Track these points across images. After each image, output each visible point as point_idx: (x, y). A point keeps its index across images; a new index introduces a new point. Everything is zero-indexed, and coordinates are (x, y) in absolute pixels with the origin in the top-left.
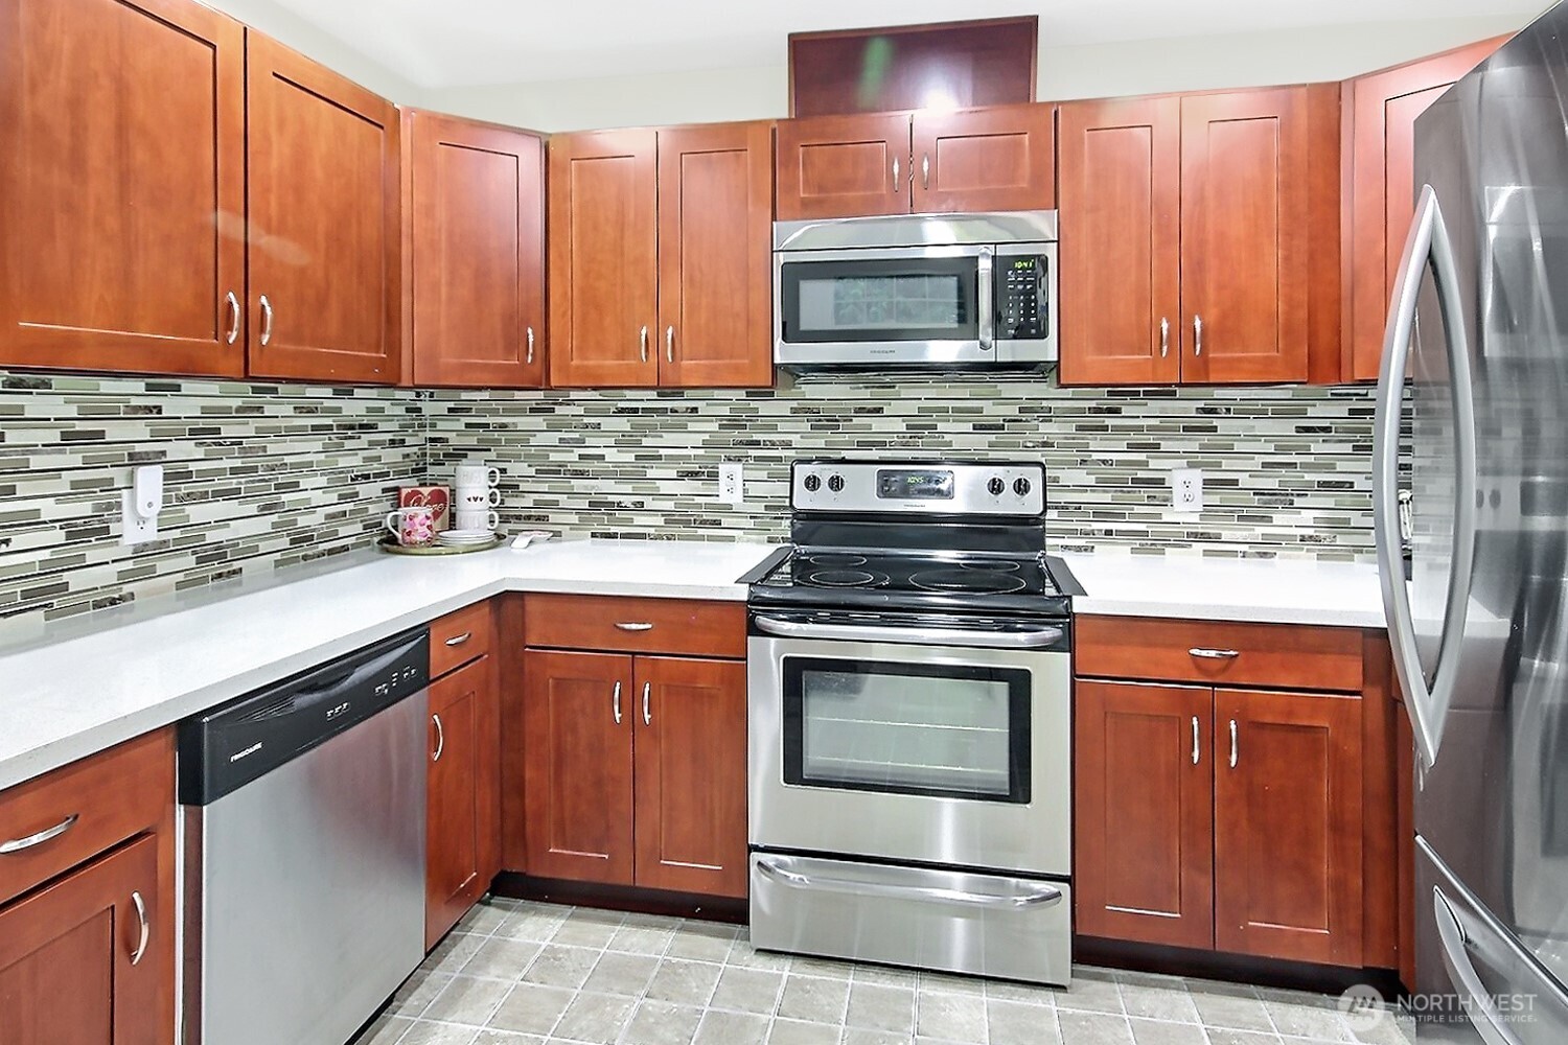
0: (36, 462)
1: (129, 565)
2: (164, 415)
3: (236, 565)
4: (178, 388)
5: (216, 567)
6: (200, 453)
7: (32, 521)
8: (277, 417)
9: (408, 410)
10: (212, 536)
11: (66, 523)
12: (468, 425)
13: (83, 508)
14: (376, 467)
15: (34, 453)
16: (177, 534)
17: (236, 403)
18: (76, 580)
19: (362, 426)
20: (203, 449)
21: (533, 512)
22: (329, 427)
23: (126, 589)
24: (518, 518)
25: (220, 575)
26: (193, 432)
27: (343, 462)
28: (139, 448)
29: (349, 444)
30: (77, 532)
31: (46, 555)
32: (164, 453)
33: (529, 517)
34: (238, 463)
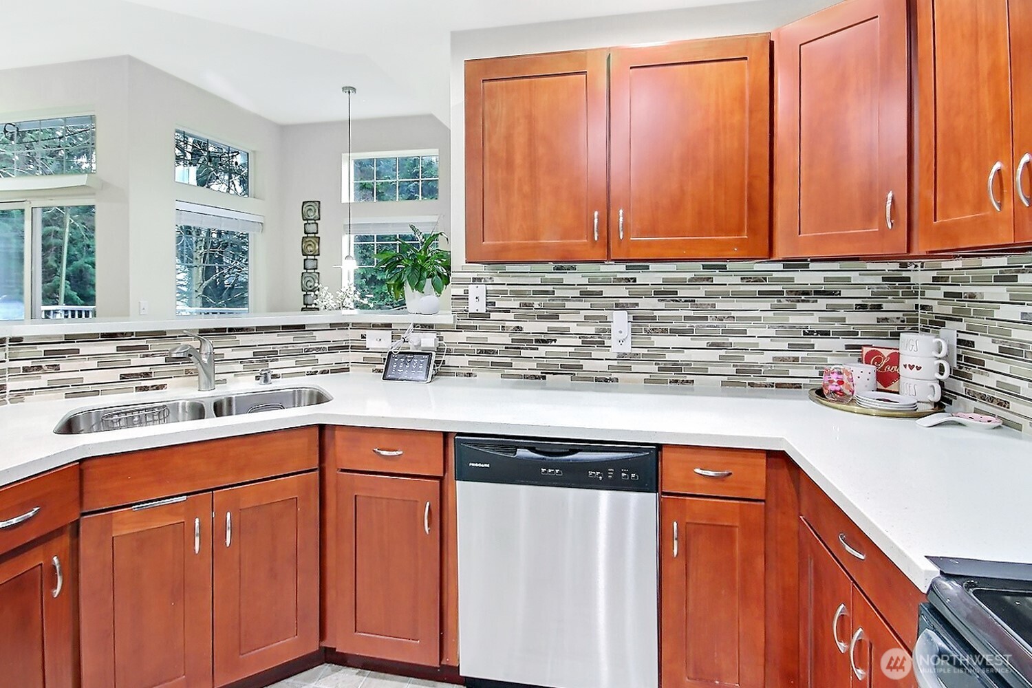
0: (568, 305)
1: (615, 363)
2: (637, 283)
3: (689, 378)
4: (647, 267)
5: (672, 376)
6: (662, 305)
7: (564, 333)
8: (726, 285)
9: (884, 279)
10: (670, 356)
11: (581, 336)
12: (946, 294)
13: (590, 329)
14: (837, 326)
15: (567, 300)
16: (645, 351)
17: (689, 276)
18: (587, 365)
19: (817, 292)
20: (664, 303)
21: (996, 395)
22: (781, 293)
23: (614, 375)
24: (983, 397)
25: (676, 381)
26: (656, 293)
27: (793, 319)
28: (621, 301)
29: (800, 306)
30: (587, 341)
31: (572, 349)
32: (637, 304)
33: (992, 399)
34: (691, 314)
